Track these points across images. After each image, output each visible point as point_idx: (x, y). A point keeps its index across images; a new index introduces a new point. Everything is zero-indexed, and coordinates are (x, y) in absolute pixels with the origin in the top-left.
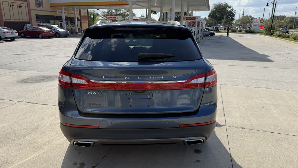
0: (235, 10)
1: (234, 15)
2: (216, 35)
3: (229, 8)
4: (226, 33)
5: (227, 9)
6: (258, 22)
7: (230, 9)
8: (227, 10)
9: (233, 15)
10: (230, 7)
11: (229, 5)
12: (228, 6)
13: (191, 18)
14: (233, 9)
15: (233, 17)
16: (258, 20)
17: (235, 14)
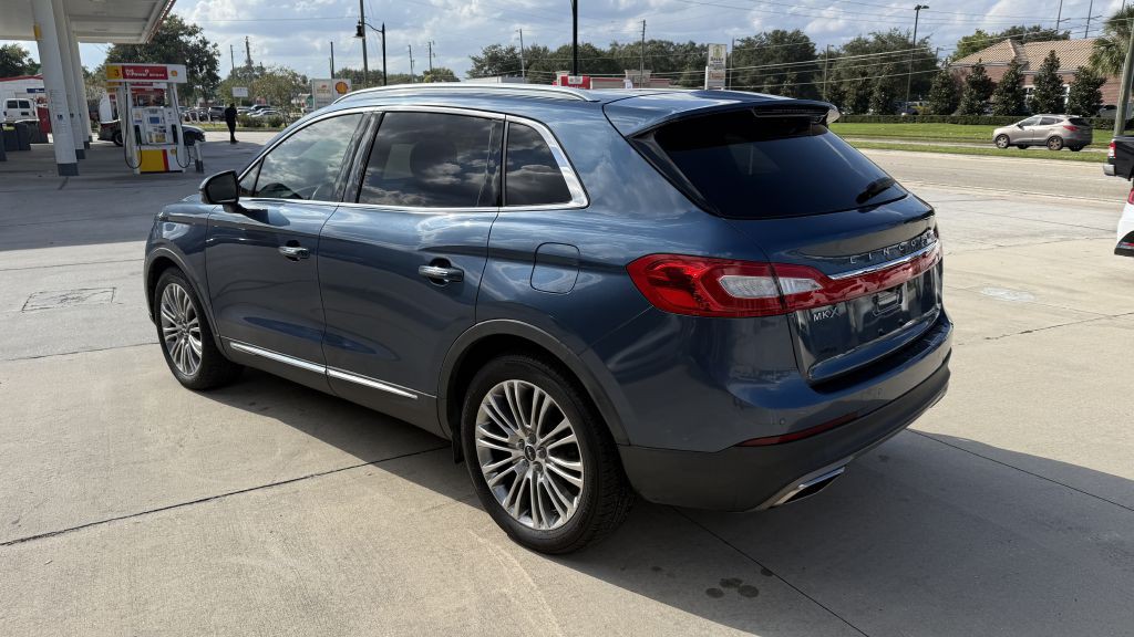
0: (215, 45)
1: (215, 62)
2: (207, 140)
3: (190, 34)
4: (224, 130)
5: (184, 38)
6: (329, 91)
7: (193, 40)
8: (181, 42)
9: (212, 63)
10: (193, 31)
11: (188, 23)
12: (184, 28)
13: (147, 71)
14: (207, 39)
15: (215, 68)
16: (327, 84)
17: (216, 58)
